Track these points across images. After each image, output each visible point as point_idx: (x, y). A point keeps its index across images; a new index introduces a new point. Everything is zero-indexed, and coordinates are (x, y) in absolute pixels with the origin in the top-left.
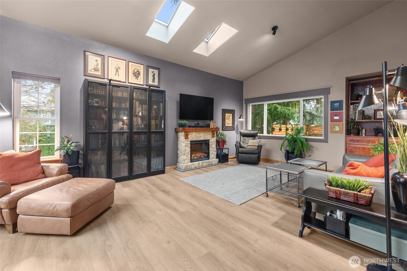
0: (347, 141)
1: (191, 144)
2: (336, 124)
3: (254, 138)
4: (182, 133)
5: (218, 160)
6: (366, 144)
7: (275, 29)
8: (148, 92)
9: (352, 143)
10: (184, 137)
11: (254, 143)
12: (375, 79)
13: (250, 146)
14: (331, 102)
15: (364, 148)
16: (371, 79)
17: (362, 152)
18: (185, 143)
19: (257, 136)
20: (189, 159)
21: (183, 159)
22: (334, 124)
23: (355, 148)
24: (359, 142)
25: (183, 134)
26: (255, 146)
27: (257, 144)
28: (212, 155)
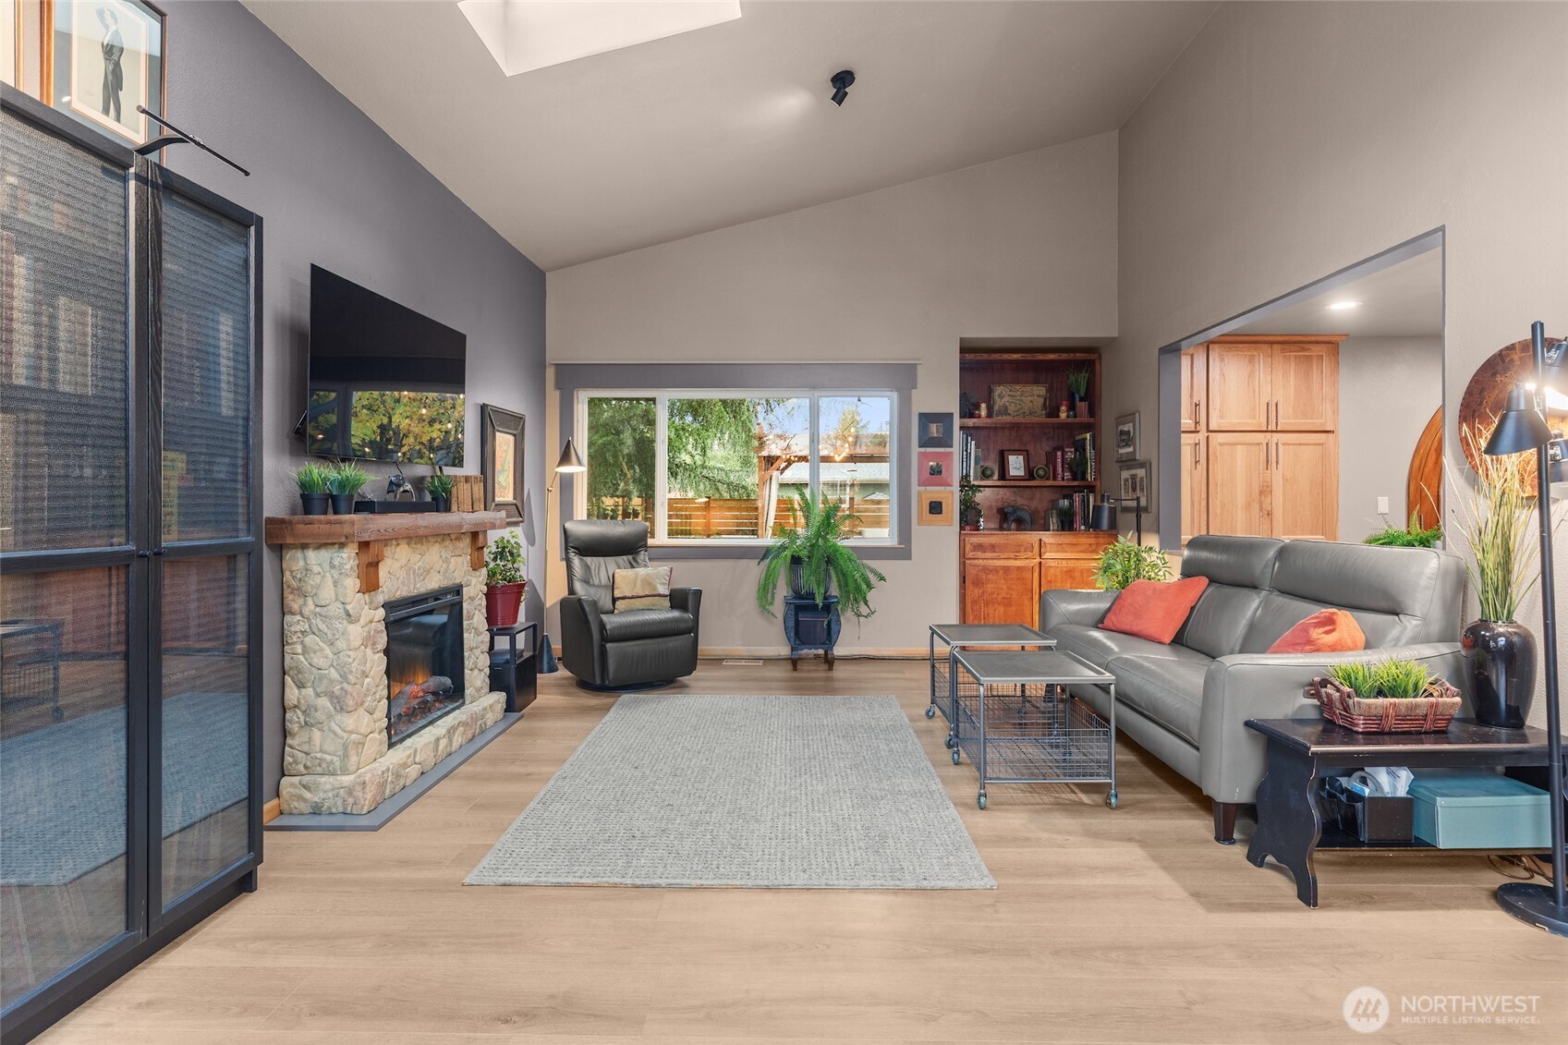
0: (968, 547)
1: (389, 625)
2: (933, 492)
3: (630, 557)
4: (345, 555)
5: (500, 697)
6: (1012, 555)
7: (842, 81)
8: (132, 184)
9: (979, 554)
10: (358, 581)
11: (647, 582)
12: (1015, 356)
13: (633, 597)
14: (922, 416)
15: (1006, 569)
16: (1006, 356)
17: (1003, 582)
18: (362, 621)
19: (645, 546)
20: (380, 732)
21: (353, 736)
22: (930, 492)
23: (986, 569)
24: (997, 550)
25: (349, 558)
26: (660, 595)
27: (665, 584)
28: (476, 672)
